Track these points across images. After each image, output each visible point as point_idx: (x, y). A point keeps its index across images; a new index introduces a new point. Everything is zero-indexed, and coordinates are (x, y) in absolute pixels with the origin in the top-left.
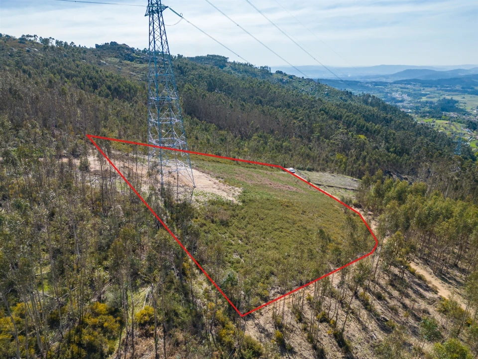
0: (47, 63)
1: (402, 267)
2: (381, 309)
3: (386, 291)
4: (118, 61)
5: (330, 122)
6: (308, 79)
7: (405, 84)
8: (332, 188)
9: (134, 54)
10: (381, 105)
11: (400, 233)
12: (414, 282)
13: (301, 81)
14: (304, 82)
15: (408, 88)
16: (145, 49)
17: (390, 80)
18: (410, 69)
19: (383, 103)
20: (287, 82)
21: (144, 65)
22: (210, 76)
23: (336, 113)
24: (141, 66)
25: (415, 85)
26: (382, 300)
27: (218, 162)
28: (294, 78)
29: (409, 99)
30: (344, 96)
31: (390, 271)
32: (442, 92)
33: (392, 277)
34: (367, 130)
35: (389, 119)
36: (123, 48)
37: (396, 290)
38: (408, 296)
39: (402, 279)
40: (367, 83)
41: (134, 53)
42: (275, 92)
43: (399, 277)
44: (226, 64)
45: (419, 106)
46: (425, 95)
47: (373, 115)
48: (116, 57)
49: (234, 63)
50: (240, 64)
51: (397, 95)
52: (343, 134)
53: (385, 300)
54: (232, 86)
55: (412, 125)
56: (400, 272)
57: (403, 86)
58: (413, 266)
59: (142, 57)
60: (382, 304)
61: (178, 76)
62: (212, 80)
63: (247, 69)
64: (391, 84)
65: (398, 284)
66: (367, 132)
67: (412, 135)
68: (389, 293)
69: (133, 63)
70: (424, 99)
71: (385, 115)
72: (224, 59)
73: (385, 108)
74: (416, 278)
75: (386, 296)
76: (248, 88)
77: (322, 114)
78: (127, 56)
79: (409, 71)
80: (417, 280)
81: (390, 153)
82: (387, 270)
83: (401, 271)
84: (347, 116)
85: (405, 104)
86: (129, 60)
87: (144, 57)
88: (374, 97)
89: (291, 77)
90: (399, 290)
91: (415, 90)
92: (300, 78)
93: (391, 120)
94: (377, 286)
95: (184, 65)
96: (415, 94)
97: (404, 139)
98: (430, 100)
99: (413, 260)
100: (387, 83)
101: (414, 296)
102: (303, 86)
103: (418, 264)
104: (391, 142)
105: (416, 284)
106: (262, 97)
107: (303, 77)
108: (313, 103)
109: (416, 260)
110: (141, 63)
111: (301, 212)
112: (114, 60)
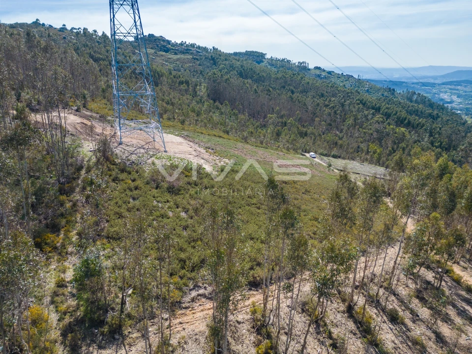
0: (78, 47)
1: (440, 270)
2: (393, 342)
3: (407, 308)
4: (153, 52)
5: (366, 112)
6: (348, 75)
7: (455, 85)
8: (358, 175)
9: (170, 46)
10: (427, 102)
11: (438, 215)
12: (459, 295)
13: (339, 77)
14: (343, 78)
15: (458, 90)
16: (182, 42)
17: (438, 81)
18: (460, 70)
19: (429, 100)
20: (326, 77)
21: (178, 56)
22: (242, 66)
23: (374, 104)
24: (175, 57)
25: (466, 86)
26: (398, 323)
27: (220, 137)
28: (332, 73)
29: (459, 100)
30: (386, 93)
31: (419, 276)
33: (421, 285)
34: (409, 123)
35: (435, 116)
36: (159, 40)
37: (426, 307)
38: (447, 319)
39: (438, 289)
40: (413, 84)
41: (170, 44)
42: (308, 83)
43: (433, 285)
44: (264, 60)
45: (469, 108)
47: (417, 110)
48: (152, 48)
49: (272, 59)
50: (277, 60)
51: (446, 97)
52: (379, 123)
53: (403, 324)
54: (263, 76)
55: (461, 123)
56: (435, 278)
57: (452, 87)
58: (457, 270)
59: (177, 48)
60: (395, 332)
61: (211, 67)
62: (244, 70)
63: (283, 65)
64: (439, 85)
65: (430, 296)
66: (409, 125)
67: (462, 131)
68: (412, 312)
69: (168, 54)
71: (431, 111)
72: (262, 55)
73: (431, 105)
74: (463, 289)
75: (406, 316)
76: (281, 78)
77: (358, 104)
78: (162, 48)
79: (460, 72)
80: (463, 293)
81: (435, 148)
82: (413, 274)
83: (438, 276)
84: (387, 108)
85: (454, 105)
86: (165, 51)
87: (179, 49)
88: (419, 94)
89: (329, 73)
90: (431, 308)
91: (466, 92)
92: (339, 75)
93: (438, 116)
94: (393, 298)
95: (217, 56)
96: (466, 95)
97: (451, 134)
99: (458, 263)
100: (435, 84)
101: (458, 320)
102: (342, 82)
103: (466, 268)
104: (437, 136)
105: (461, 300)
106: (294, 88)
107: (342, 74)
108: (350, 94)
109: (462, 263)
110: (176, 54)
111: (303, 191)
112: (150, 51)
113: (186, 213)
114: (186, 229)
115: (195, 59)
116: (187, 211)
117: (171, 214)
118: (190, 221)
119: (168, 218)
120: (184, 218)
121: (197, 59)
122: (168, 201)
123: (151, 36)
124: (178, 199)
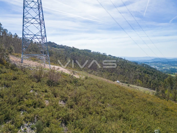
6: (120, 58)
9: (57, 46)
13: (118, 58)
15: (157, 64)
16: (61, 45)
21: (60, 49)
25: (159, 63)
32: (170, 66)
36: (53, 43)
44: (91, 52)
46: (164, 67)
48: (50, 46)
49: (93, 52)
51: (153, 67)
57: (155, 63)
64: (150, 63)
69: (56, 48)
70: (164, 68)
76: (98, 57)
79: (156, 59)
86: (54, 47)
89: (114, 57)
91: (160, 65)
98: (166, 68)
100: (149, 62)
110: (59, 48)
112: (49, 47)
113: (64, 102)
114: (66, 124)
115: (66, 50)
116: (66, 100)
117: (47, 103)
118: (70, 111)
119: (43, 107)
120: (63, 108)
121: (67, 50)
122: (46, 91)
123: (50, 42)
124: (57, 90)
